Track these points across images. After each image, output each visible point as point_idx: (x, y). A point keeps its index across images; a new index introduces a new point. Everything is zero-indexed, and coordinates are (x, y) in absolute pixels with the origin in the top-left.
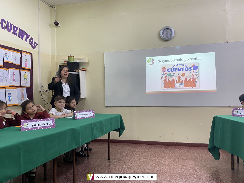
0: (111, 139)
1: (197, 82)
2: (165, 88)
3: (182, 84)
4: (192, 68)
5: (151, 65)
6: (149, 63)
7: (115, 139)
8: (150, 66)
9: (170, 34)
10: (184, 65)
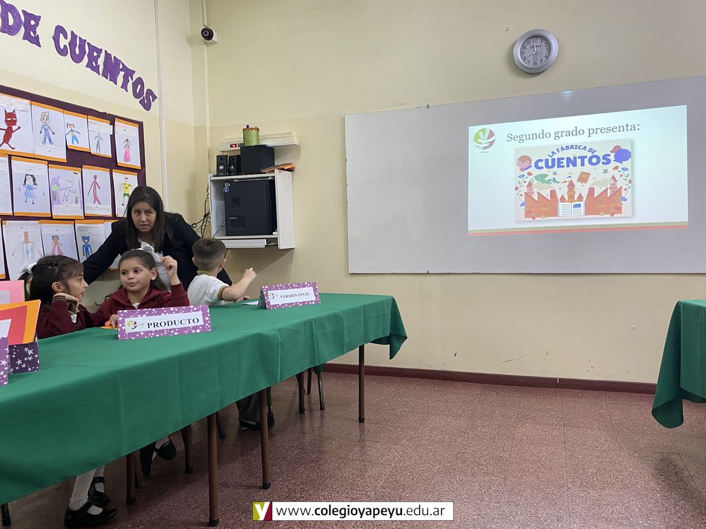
0: (365, 364)
1: (626, 200)
2: (526, 217)
3: (579, 206)
4: (612, 157)
5: (486, 150)
6: (478, 145)
7: (377, 365)
8: (482, 152)
9: (545, 52)
10: (585, 147)
